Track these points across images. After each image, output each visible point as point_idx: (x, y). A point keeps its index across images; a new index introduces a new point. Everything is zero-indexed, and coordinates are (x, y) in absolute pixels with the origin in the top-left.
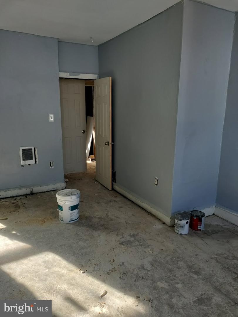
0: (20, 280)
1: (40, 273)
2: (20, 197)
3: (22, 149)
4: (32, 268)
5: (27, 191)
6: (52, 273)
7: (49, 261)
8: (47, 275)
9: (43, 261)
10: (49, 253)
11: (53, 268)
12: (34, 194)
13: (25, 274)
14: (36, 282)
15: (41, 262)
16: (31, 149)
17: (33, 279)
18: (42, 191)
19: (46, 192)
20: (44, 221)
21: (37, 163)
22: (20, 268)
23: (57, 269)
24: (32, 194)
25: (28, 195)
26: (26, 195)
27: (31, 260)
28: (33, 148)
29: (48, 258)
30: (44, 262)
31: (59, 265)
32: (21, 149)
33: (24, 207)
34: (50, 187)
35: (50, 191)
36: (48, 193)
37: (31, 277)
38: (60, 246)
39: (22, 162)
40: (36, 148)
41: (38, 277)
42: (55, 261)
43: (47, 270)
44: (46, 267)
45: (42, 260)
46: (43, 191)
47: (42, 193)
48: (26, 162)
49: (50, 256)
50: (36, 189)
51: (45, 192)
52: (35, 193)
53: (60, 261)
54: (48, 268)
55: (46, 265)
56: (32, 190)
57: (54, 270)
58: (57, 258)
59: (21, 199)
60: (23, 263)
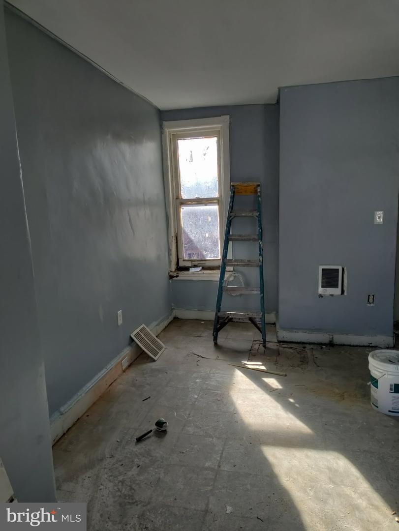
0: (286, 481)
1: (319, 485)
2: (312, 346)
3: (323, 269)
4: (307, 470)
5: (323, 338)
6: (339, 495)
7: (336, 471)
8: (328, 494)
9: (328, 467)
10: (341, 457)
11: (342, 486)
12: (335, 345)
13: (295, 476)
14: (310, 497)
15: (323, 466)
16: (337, 270)
17: (305, 491)
18: (349, 344)
19: (357, 346)
20: (342, 397)
21: (345, 293)
22: (289, 462)
23: (349, 491)
24: (331, 344)
25: (325, 344)
26: (321, 344)
27: (307, 456)
28: (340, 268)
29: (337, 464)
30: (330, 469)
31: (354, 486)
32: (321, 268)
33: (316, 364)
34: (364, 340)
35: (364, 346)
36: (359, 349)
37: (303, 485)
38: (364, 451)
39: (321, 290)
40: (345, 269)
41: (313, 490)
42: (348, 476)
43: (332, 486)
44: (331, 480)
45: (326, 463)
46: (352, 344)
47: (349, 347)
48: (326, 290)
49: (340, 463)
50: (339, 339)
51: (353, 346)
52: (337, 345)
53: (357, 479)
54: (334, 483)
55: (331, 476)
56: (332, 338)
57: (343, 491)
58: (354, 472)
59: (312, 349)
60: (295, 457)
